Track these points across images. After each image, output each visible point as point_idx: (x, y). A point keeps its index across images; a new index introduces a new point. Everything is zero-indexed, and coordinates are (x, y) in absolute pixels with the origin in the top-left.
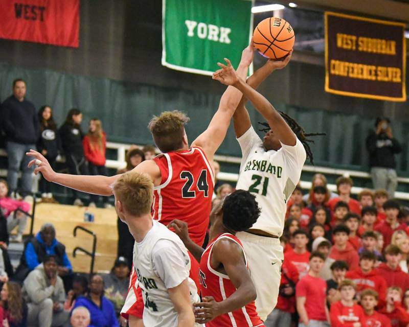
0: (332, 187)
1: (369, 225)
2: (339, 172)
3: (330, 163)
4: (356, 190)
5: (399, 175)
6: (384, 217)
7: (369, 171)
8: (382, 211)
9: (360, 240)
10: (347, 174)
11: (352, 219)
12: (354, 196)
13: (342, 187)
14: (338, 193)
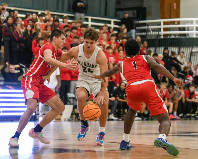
0: (61, 20)
1: (74, 33)
2: (63, 14)
3: (59, 11)
4: (70, 21)
5: (85, 15)
6: (80, 30)
7: (74, 14)
8: (79, 28)
9: (71, 39)
10: (65, 15)
11: (69, 31)
12: (69, 23)
13: (65, 20)
14: (63, 22)
